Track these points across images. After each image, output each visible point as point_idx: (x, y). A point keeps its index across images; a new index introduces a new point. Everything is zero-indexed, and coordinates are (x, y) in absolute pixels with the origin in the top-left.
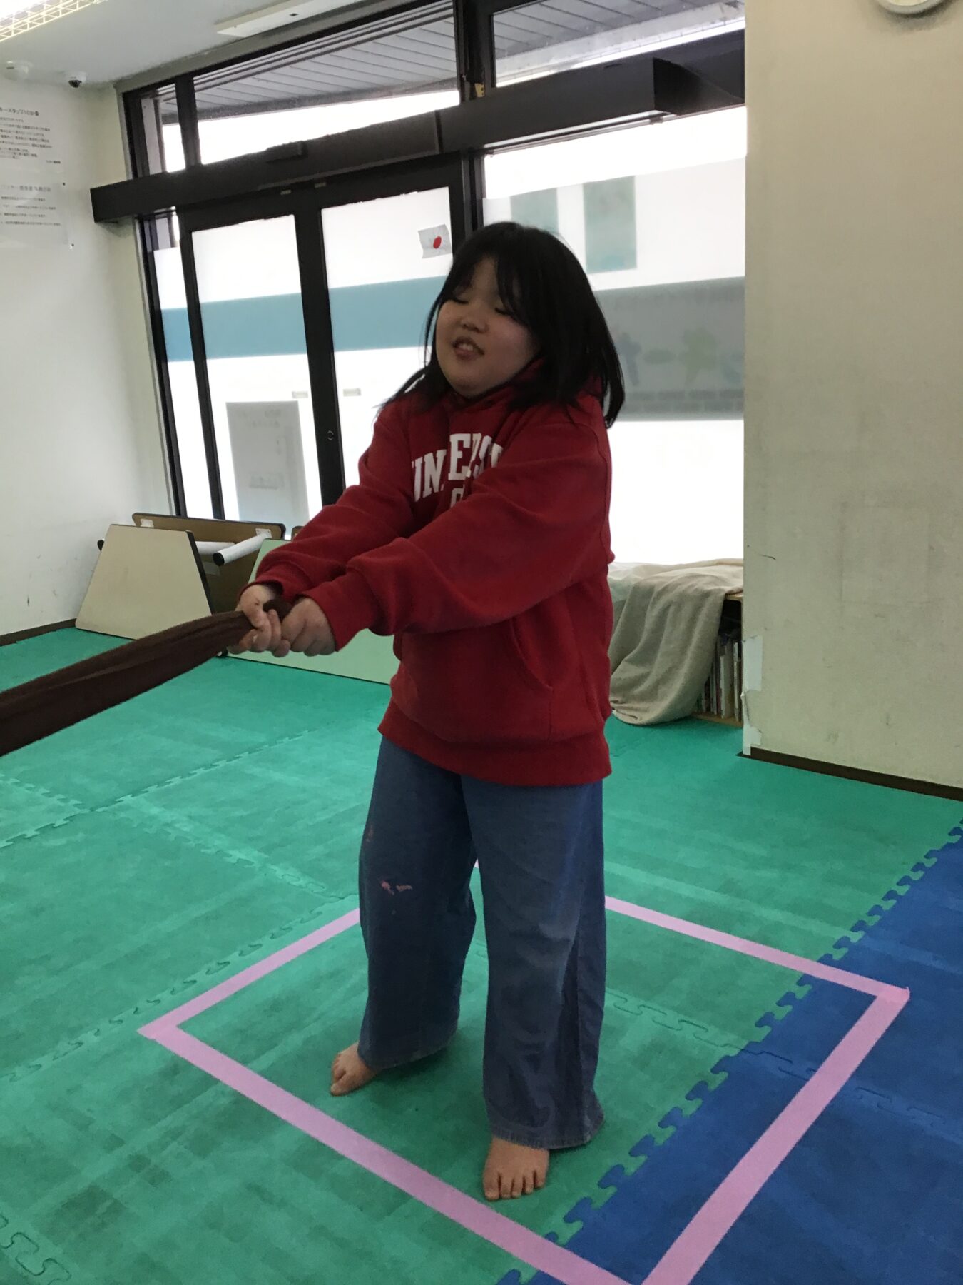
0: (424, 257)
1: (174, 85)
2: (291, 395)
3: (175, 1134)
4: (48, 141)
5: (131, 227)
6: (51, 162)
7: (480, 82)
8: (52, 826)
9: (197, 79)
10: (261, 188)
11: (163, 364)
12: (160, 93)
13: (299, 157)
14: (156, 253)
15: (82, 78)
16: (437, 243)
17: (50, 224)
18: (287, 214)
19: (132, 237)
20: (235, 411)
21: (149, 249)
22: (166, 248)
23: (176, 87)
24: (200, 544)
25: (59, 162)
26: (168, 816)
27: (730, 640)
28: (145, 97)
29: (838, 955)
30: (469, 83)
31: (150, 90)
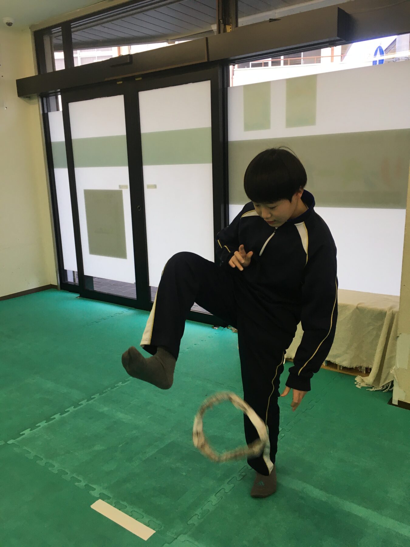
1: (61, 27)
2: (118, 187)
5: (36, 100)
7: (229, 24)
9: (73, 25)
10: (106, 79)
11: (52, 170)
12: (53, 32)
13: (128, 64)
14: (50, 114)
15: (11, 21)
18: (120, 94)
19: (37, 105)
20: (88, 193)
21: (46, 112)
22: (54, 111)
28: (45, 34)
30: (223, 25)
31: (47, 31)
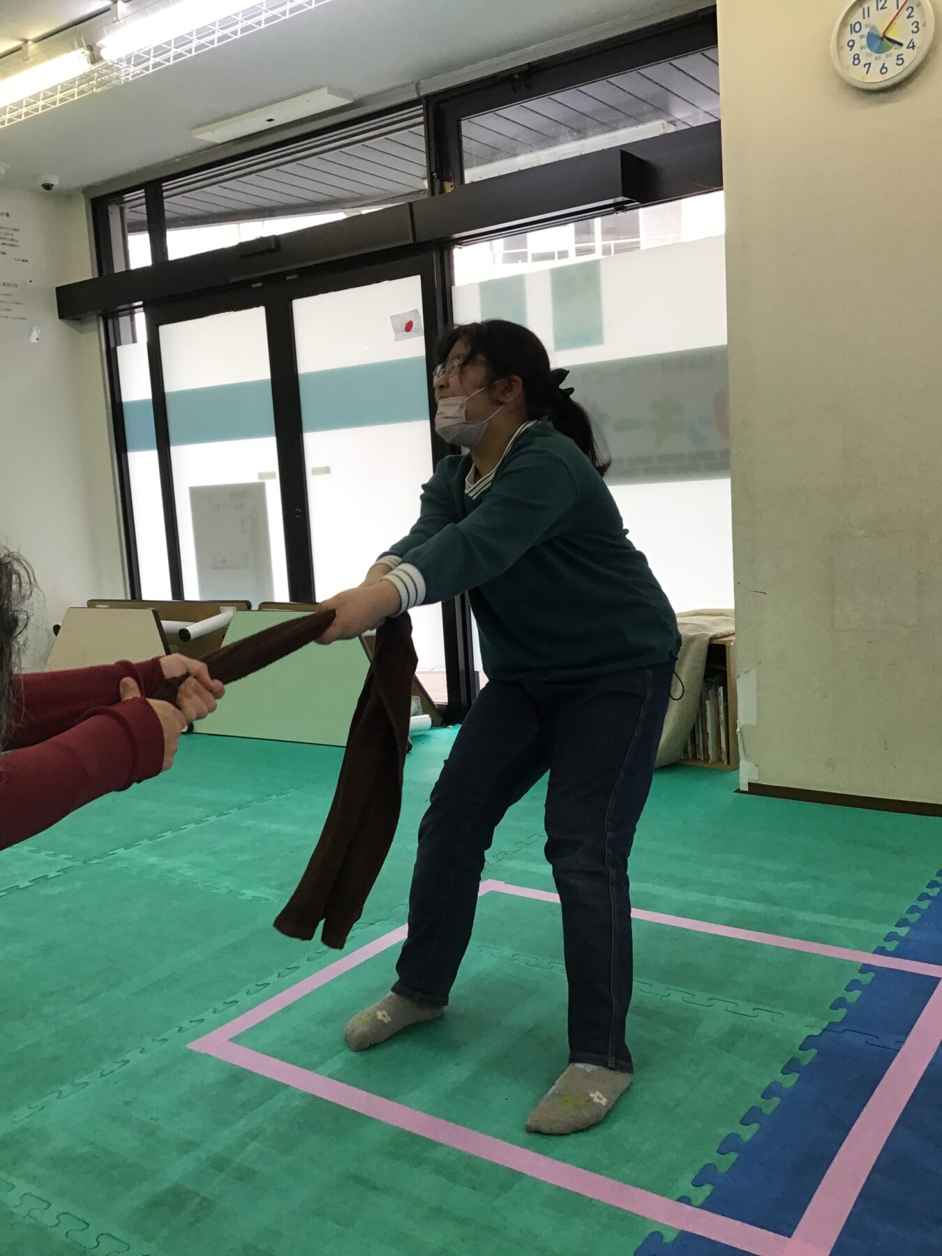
0: (396, 340)
1: (143, 190)
2: (257, 476)
3: (254, 1135)
4: (17, 241)
5: (95, 325)
6: (19, 260)
7: (449, 180)
8: (45, 877)
9: (166, 186)
10: (232, 280)
11: (123, 455)
12: (126, 199)
13: (270, 251)
14: (118, 348)
15: (55, 181)
16: (409, 327)
17: (17, 318)
18: (258, 306)
19: (96, 334)
20: (199, 495)
21: (112, 345)
22: (128, 343)
23: (145, 192)
24: (165, 623)
25: (27, 261)
26: (169, 863)
27: (713, 686)
28: (111, 203)
29: (891, 946)
30: (439, 181)
31: (117, 196)
